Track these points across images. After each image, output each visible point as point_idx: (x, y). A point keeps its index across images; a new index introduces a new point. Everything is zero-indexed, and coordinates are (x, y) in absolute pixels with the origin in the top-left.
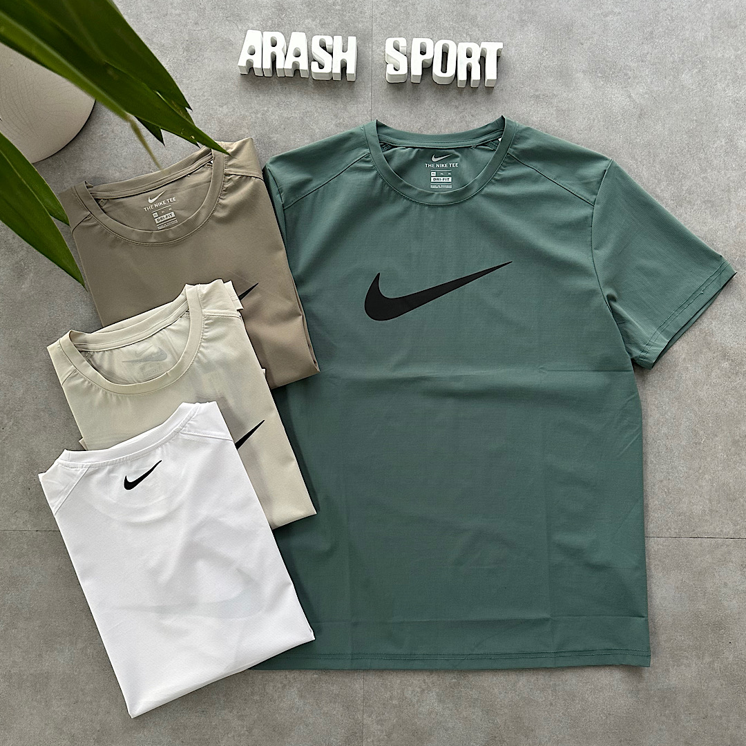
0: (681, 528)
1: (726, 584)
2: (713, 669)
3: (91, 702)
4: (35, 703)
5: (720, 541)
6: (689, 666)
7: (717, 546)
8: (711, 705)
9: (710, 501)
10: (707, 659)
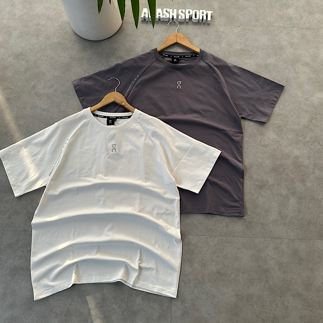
0: (268, 25)
1: (282, 38)
2: (280, 59)
3: (96, 65)
4: (79, 65)
5: (279, 28)
6: (273, 58)
7: (279, 29)
8: (280, 68)
9: (276, 18)
10: (278, 57)
